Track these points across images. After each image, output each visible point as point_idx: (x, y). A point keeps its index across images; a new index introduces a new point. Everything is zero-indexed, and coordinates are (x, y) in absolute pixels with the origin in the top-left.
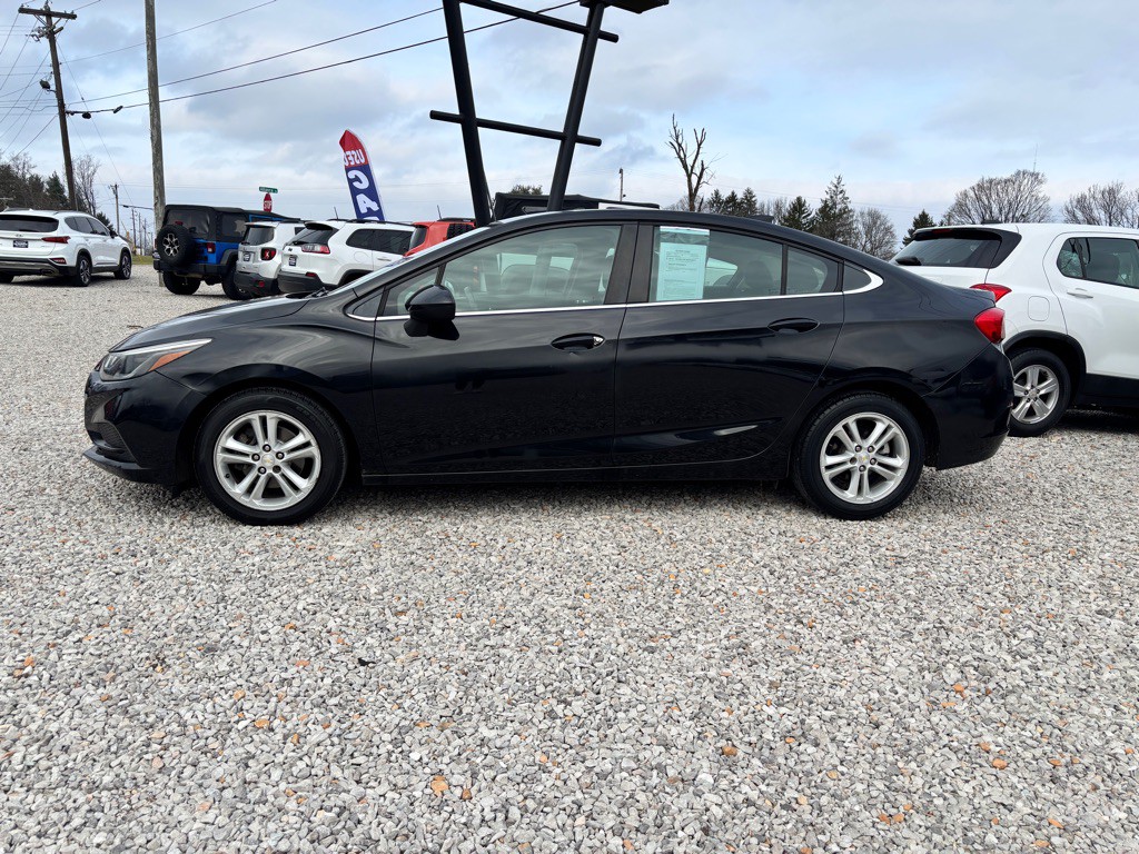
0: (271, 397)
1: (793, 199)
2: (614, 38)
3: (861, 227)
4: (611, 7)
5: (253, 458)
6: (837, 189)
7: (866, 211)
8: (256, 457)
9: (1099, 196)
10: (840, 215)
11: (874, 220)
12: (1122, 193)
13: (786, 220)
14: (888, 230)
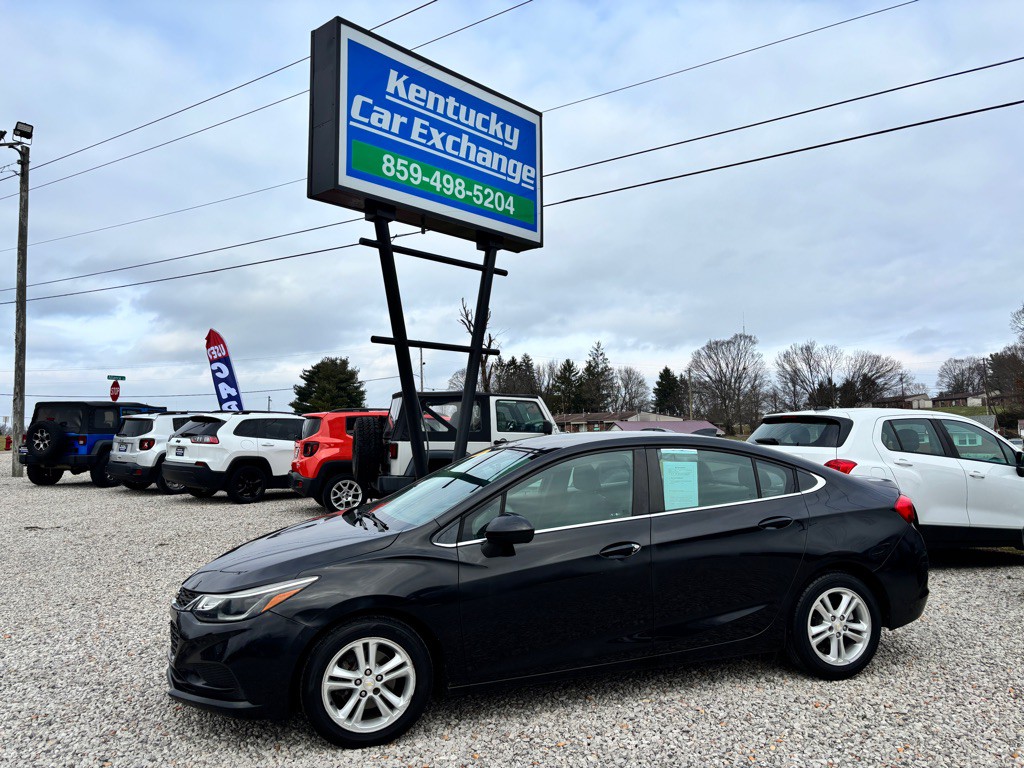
0: (375, 625)
1: (563, 361)
2: (504, 273)
3: (620, 382)
4: (502, 251)
5: (356, 684)
6: (598, 352)
7: (623, 369)
8: (359, 682)
9: (799, 352)
10: (603, 373)
11: (629, 376)
12: (816, 349)
13: (558, 378)
14: (641, 383)
